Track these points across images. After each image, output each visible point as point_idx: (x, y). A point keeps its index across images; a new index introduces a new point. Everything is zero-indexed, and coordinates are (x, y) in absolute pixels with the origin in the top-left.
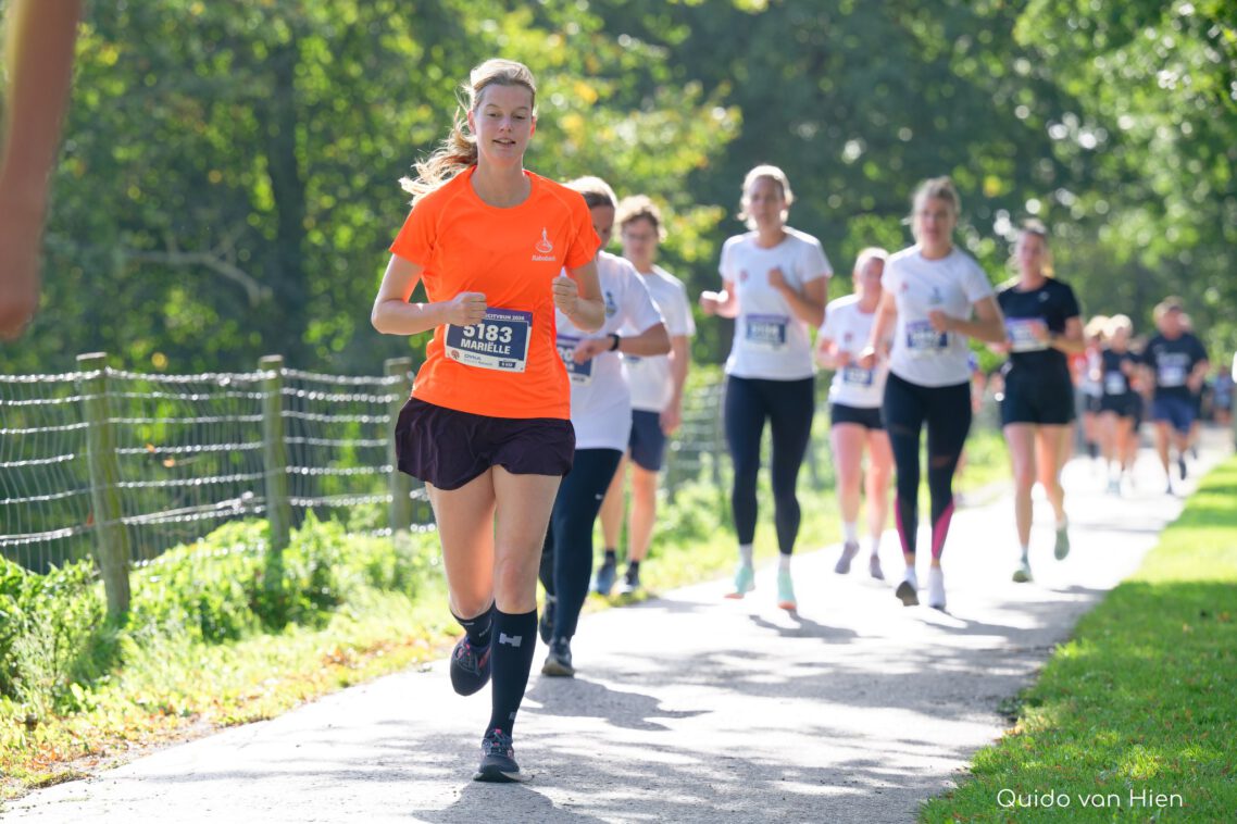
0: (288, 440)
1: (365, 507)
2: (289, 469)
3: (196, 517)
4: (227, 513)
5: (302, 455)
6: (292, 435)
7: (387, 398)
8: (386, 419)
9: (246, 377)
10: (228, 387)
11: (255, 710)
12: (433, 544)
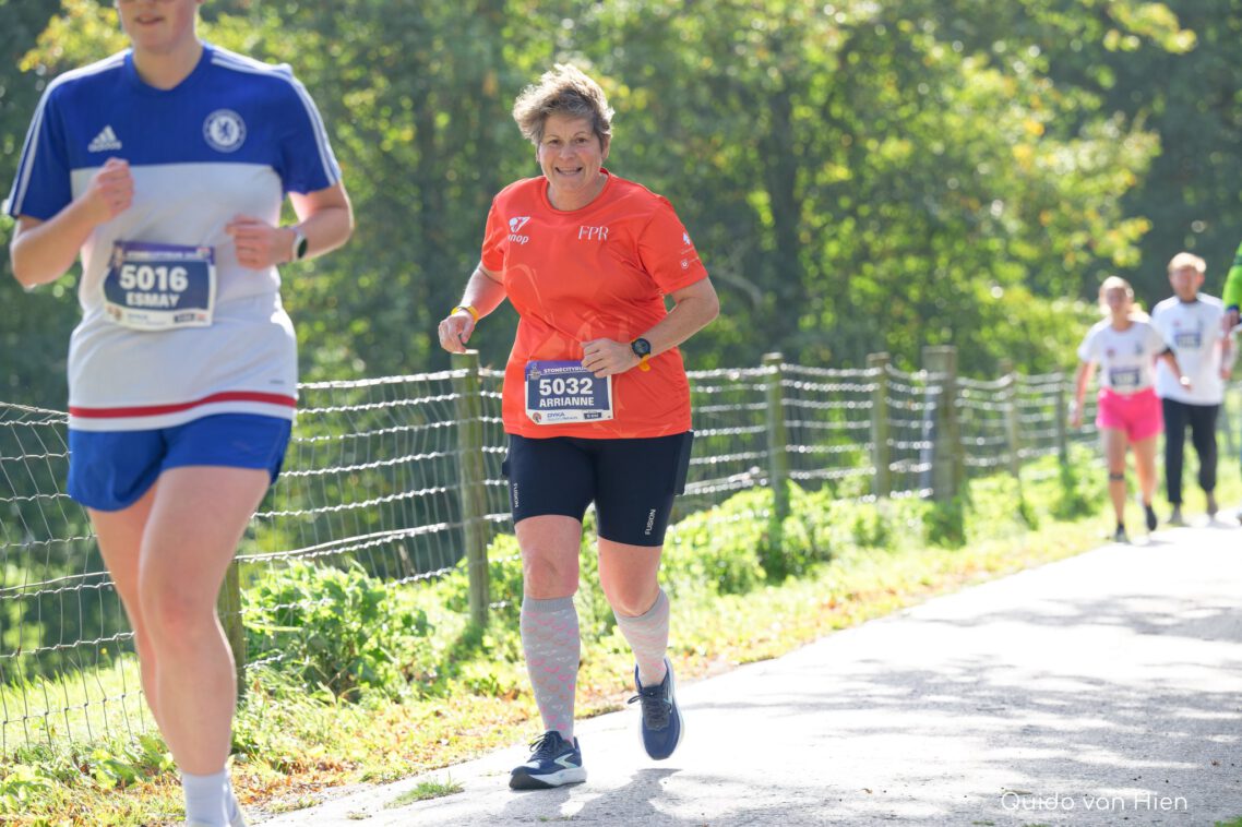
0: (787, 424)
1: (854, 477)
2: (789, 448)
3: (712, 489)
4: (738, 486)
5: (798, 436)
6: (791, 419)
7: (870, 387)
8: (868, 404)
9: (752, 372)
10: (738, 381)
11: (763, 650)
12: (909, 508)
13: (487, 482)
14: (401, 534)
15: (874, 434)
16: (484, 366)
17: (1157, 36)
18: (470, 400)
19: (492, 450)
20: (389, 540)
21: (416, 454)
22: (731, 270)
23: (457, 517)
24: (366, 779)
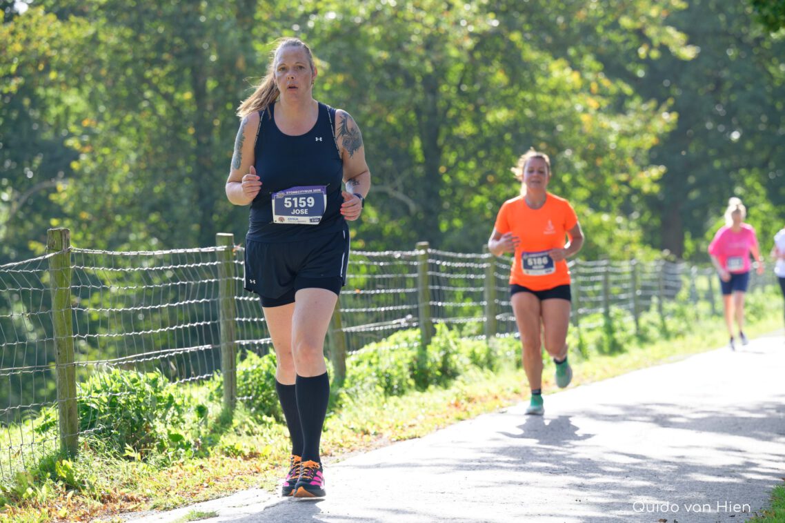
0: (431, 287)
1: (473, 323)
2: (431, 303)
3: (381, 328)
4: (398, 326)
5: (437, 295)
6: (433, 285)
7: (485, 265)
8: (483, 276)
9: (409, 253)
10: (400, 259)
11: (412, 432)
12: (508, 345)
13: (237, 319)
14: (181, 351)
15: (486, 296)
16: (237, 244)
17: (673, 49)
18: (228, 266)
19: (241, 298)
20: (173, 354)
21: (192, 300)
22: (396, 189)
23: (217, 341)
24: (155, 507)
